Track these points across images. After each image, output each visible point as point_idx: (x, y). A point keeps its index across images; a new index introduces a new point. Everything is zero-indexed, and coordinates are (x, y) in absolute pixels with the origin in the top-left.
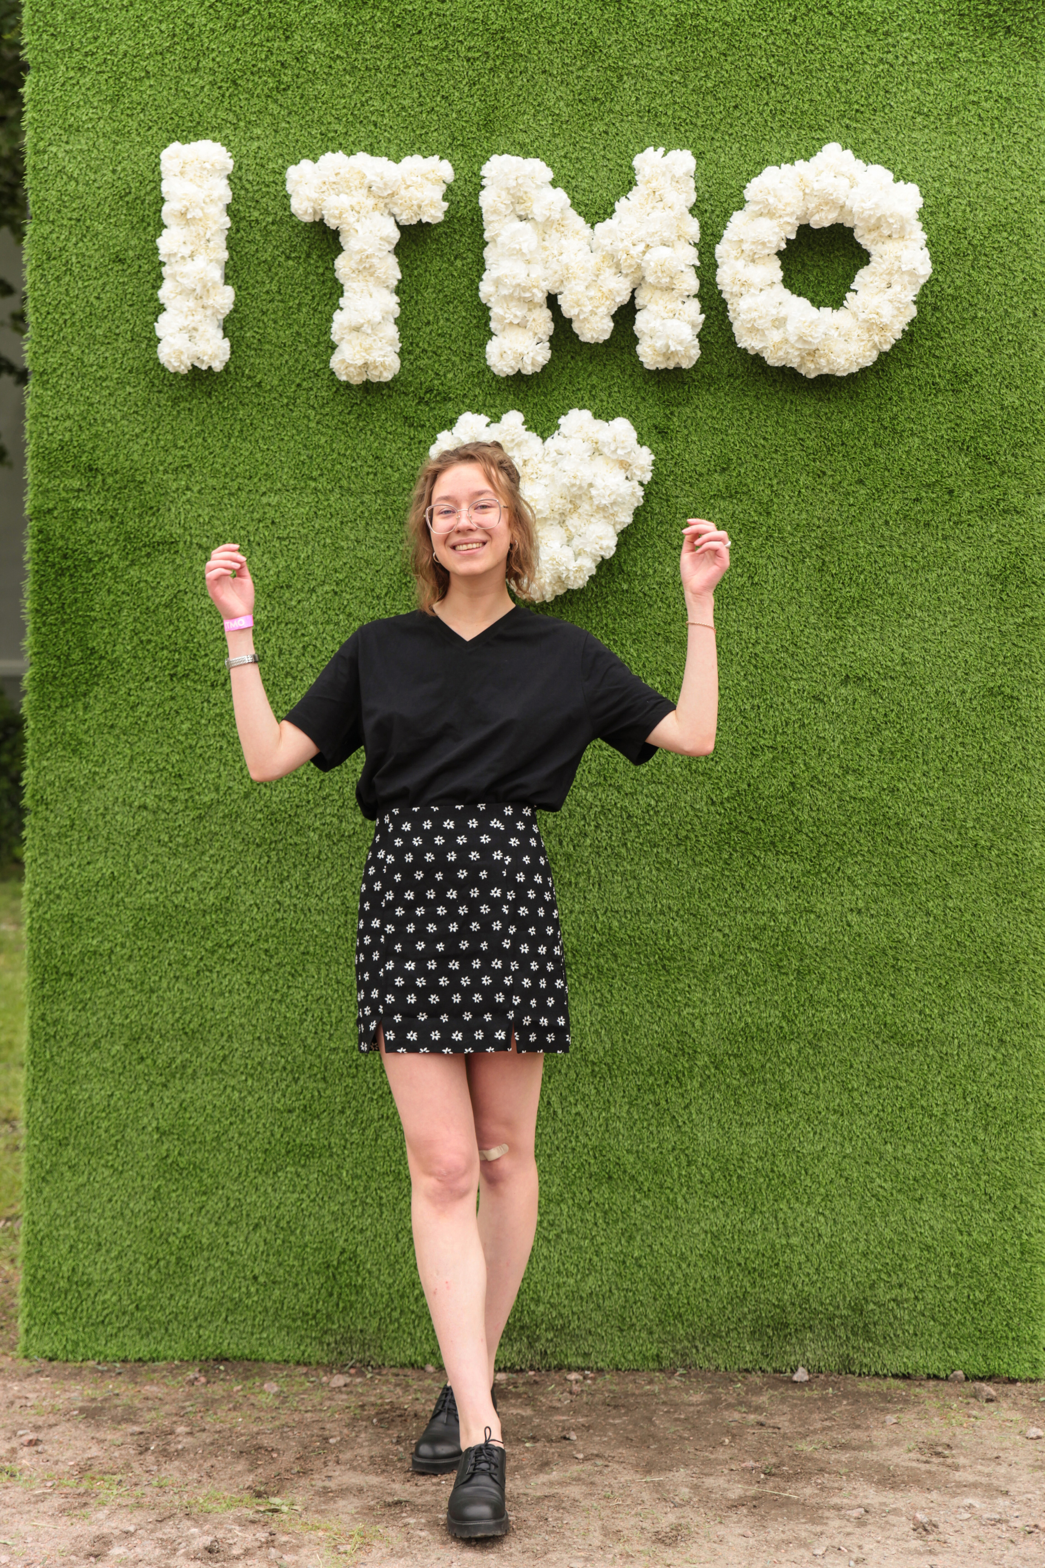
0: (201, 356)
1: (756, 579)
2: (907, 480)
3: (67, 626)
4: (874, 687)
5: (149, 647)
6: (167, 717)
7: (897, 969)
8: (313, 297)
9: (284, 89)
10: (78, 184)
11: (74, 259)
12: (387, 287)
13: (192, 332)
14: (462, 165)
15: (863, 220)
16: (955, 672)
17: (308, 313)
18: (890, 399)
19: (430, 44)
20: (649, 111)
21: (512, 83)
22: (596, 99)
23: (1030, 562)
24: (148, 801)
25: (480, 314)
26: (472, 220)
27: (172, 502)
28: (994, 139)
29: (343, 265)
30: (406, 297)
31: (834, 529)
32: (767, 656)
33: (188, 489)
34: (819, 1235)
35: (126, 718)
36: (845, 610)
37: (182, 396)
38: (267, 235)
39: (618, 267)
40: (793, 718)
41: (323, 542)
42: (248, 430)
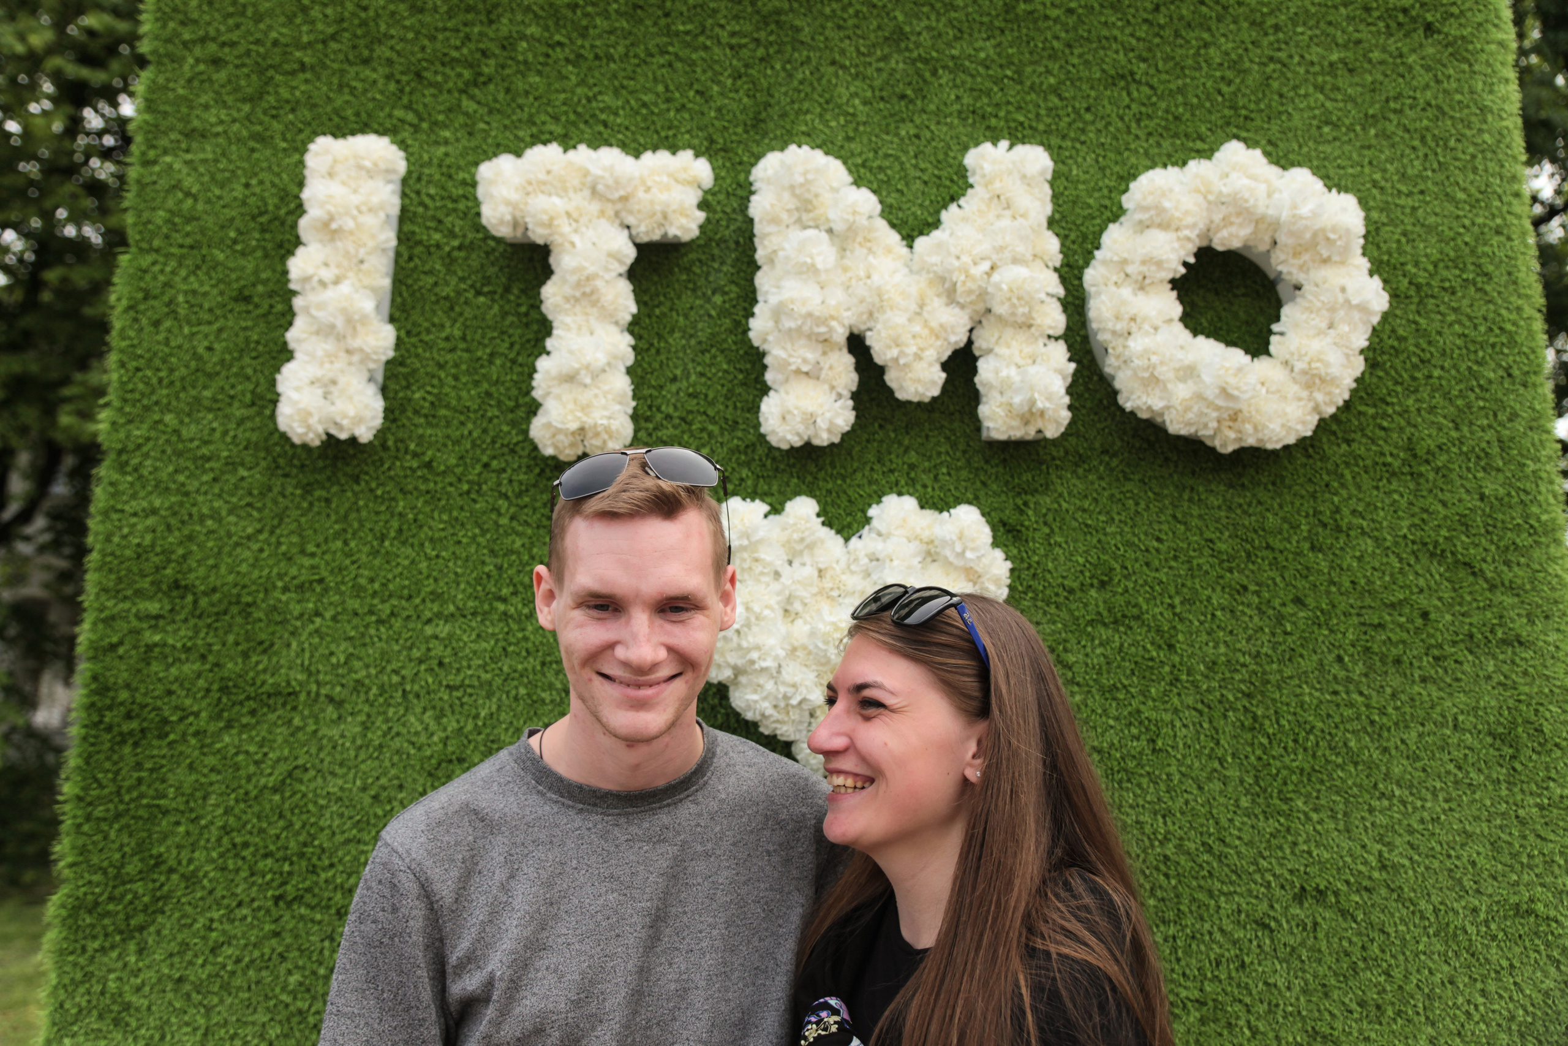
0: (338, 420)
1: (1160, 743)
2: (1361, 597)
3: (123, 822)
4: (1345, 905)
5: (245, 853)
6: (266, 963)
8: (512, 345)
9: (484, 83)
10: (196, 199)
11: (181, 298)
12: (617, 323)
13: (327, 387)
14: (723, 174)
15: (1291, 233)
16: (1460, 882)
17: (503, 366)
18: (1327, 486)
19: (681, 28)
20: (974, 112)
21: (790, 76)
22: (903, 97)
23: (1548, 714)
25: (748, 366)
26: (737, 243)
27: (293, 634)
28: (1426, 155)
29: (551, 293)
30: (643, 345)
31: (1267, 668)
32: (1183, 860)
33: (318, 614)
35: (203, 966)
36: (1291, 787)
37: (317, 482)
38: (450, 264)
39: (951, 295)
40: (1227, 954)
41: (514, 692)
42: (409, 529)
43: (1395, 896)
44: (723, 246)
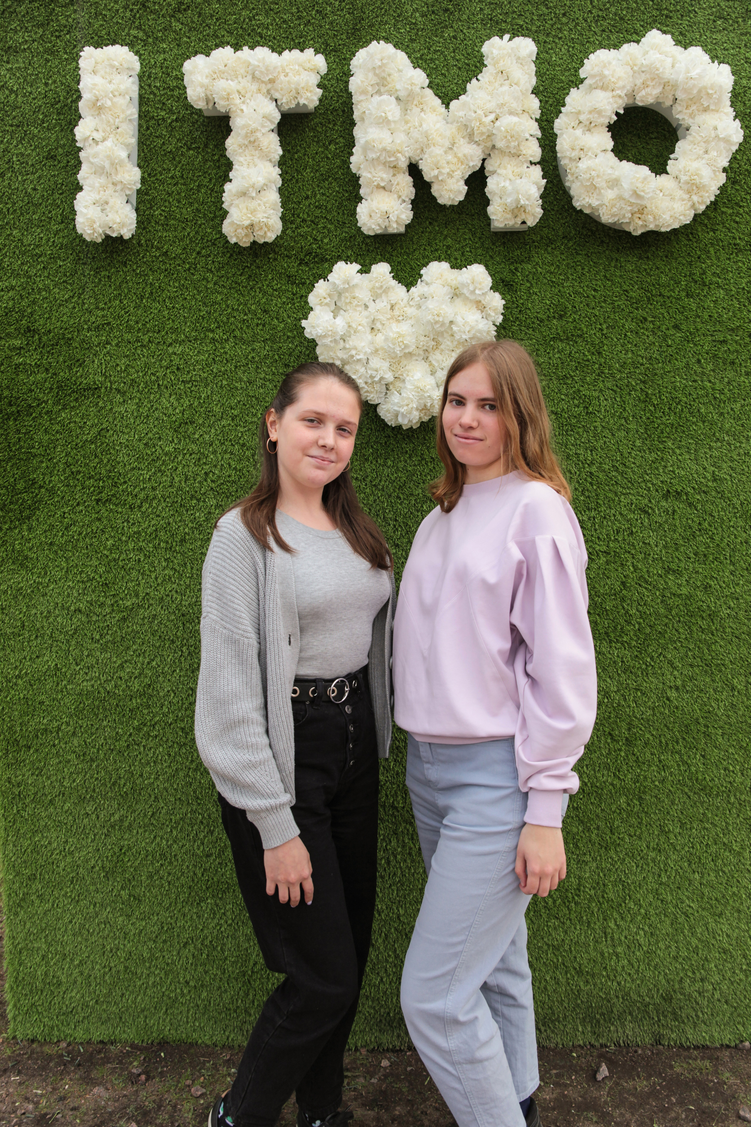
0: (111, 225)
1: (591, 409)
2: (715, 325)
3: (13, 461)
4: (691, 500)
5: (79, 477)
6: (94, 535)
7: (707, 735)
8: (210, 180)
10: (17, 96)
11: (15, 159)
12: (271, 161)
13: (103, 205)
14: (334, 67)
17: (206, 193)
18: (699, 258)
24: (81, 605)
25: (351, 187)
26: (344, 111)
27: (95, 354)
29: (231, 143)
30: (288, 177)
31: (656, 366)
32: (601, 475)
33: (108, 343)
34: (640, 945)
35: (62, 537)
36: (665, 434)
37: (103, 267)
38: (171, 131)
39: (471, 137)
40: (623, 527)
41: (220, 383)
42: (157, 292)
43: (720, 495)
44: (335, 114)
